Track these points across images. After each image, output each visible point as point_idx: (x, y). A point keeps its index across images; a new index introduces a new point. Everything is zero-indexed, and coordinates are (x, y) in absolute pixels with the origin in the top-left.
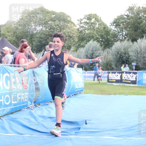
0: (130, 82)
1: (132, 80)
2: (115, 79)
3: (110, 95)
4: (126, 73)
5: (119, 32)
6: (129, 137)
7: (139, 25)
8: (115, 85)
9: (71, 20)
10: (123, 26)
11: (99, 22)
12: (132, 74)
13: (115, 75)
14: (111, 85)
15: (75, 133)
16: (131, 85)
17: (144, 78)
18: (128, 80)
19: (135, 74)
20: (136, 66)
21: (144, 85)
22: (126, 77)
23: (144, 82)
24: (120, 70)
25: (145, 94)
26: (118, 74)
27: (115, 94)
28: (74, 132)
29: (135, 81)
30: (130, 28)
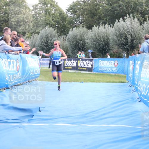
0: (86, 69)
1: (88, 67)
2: (71, 67)
3: (66, 82)
4: (81, 60)
5: (76, 19)
6: (84, 124)
7: (96, 12)
8: (71, 72)
9: (27, 5)
10: (80, 13)
11: (55, 8)
12: (88, 62)
13: (72, 62)
14: (67, 72)
15: (29, 120)
16: (87, 72)
17: (100, 65)
18: (84, 67)
19: (91, 62)
20: (92, 53)
21: (100, 72)
22: (82, 65)
23: (100, 69)
24: (76, 57)
25: (100, 81)
26: (74, 61)
27: (70, 81)
28: (27, 120)
29: (91, 68)
30: (86, 15)
